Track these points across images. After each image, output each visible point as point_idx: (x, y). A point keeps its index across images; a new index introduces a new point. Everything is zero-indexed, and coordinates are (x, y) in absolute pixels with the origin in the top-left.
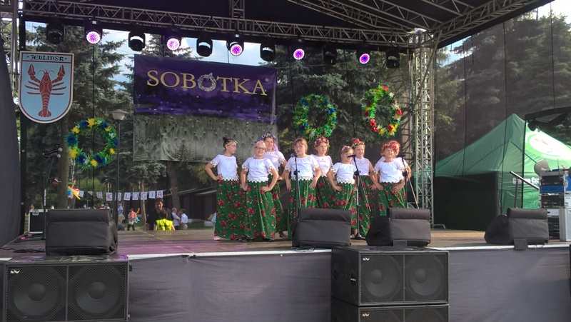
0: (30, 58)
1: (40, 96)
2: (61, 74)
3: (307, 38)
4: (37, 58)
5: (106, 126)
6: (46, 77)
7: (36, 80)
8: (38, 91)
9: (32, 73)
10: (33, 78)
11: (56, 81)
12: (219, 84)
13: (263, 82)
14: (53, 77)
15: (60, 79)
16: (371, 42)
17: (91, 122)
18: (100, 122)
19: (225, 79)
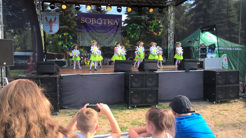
0: (46, 14)
1: (49, 26)
2: (55, 19)
3: (132, 4)
4: (48, 14)
5: (69, 36)
6: (51, 20)
7: (48, 21)
8: (49, 24)
9: (46, 19)
10: (47, 20)
11: (54, 21)
12: (103, 21)
13: (117, 20)
14: (53, 20)
15: (55, 20)
16: (154, 5)
17: (65, 34)
18: (67, 34)
19: (105, 20)
